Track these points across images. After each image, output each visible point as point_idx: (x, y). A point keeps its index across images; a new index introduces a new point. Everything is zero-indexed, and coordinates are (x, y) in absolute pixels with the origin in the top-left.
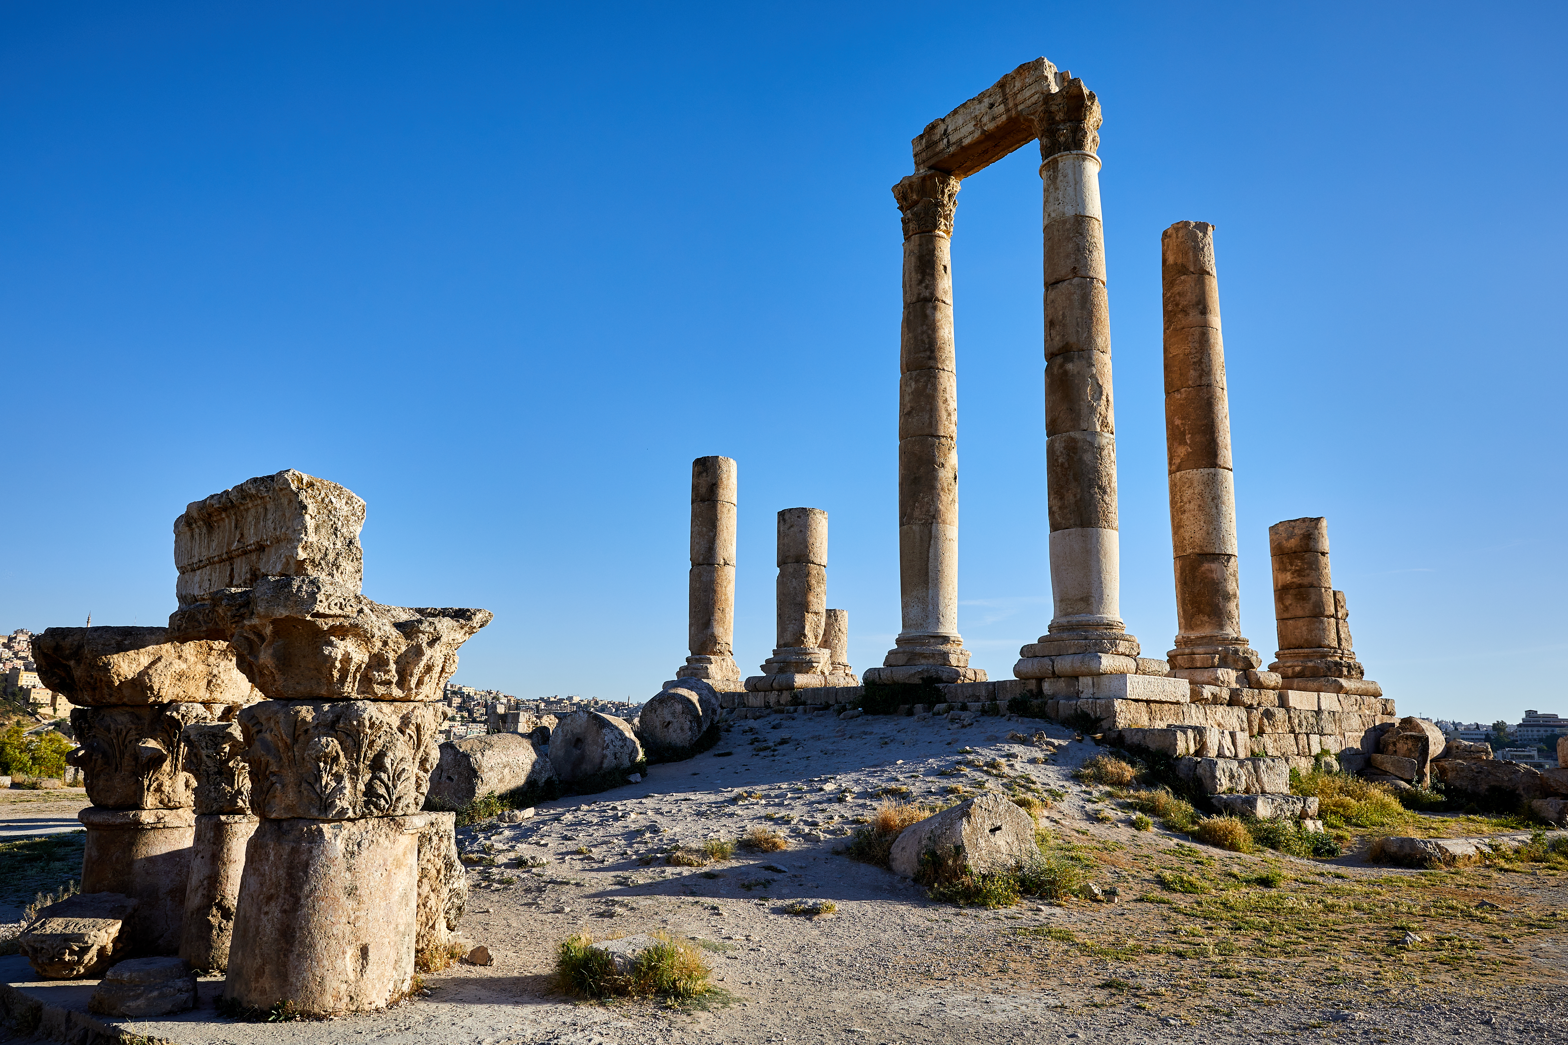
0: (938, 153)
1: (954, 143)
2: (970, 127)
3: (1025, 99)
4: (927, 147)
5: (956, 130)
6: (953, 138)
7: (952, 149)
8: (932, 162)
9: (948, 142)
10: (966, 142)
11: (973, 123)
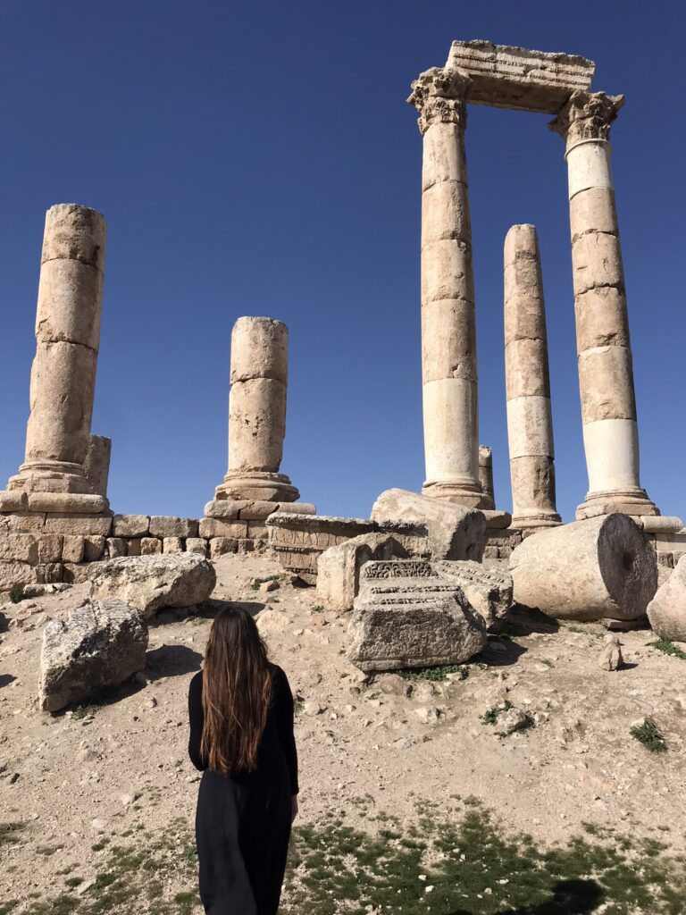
0: (482, 70)
1: (501, 72)
2: (520, 70)
3: (576, 83)
4: (471, 58)
5: (505, 62)
6: (501, 67)
7: (499, 76)
8: (474, 73)
9: (495, 66)
10: (512, 78)
11: (523, 68)
